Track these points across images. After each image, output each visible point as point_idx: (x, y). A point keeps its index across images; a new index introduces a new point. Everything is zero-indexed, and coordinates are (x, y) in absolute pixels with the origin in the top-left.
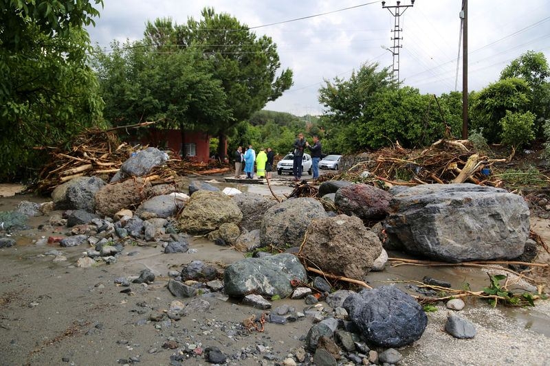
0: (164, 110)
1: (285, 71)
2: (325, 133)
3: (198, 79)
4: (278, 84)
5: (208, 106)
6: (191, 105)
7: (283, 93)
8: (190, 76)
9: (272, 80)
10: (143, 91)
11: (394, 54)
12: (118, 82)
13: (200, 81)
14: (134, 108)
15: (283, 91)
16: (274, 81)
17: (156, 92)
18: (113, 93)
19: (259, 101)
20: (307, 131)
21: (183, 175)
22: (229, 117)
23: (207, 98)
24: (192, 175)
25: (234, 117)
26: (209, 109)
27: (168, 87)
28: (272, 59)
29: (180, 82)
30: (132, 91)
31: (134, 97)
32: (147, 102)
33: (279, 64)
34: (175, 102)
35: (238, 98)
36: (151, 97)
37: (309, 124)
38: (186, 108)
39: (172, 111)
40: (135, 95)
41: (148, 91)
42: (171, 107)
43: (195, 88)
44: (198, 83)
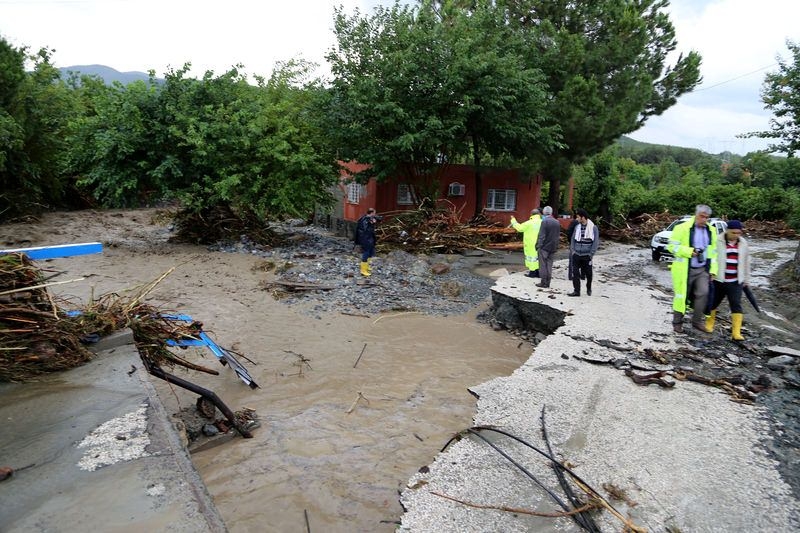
1: (686, 55)
2: (753, 177)
3: (484, 65)
4: (668, 82)
5: (510, 119)
6: (473, 118)
7: (678, 99)
9: (657, 75)
13: (491, 70)
15: (678, 95)
16: (663, 76)
20: (724, 174)
21: (456, 252)
22: (551, 142)
23: (506, 103)
24: (475, 253)
25: (562, 141)
26: (509, 125)
28: (659, 32)
31: (363, 101)
33: (675, 43)
35: (576, 105)
36: (393, 104)
37: (726, 164)
38: (459, 124)
40: (365, 97)
43: (479, 85)
44: (484, 74)
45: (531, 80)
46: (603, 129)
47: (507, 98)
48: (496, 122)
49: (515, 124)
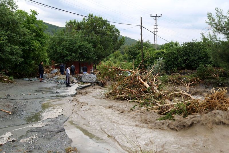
0: (71, 55)
3: (82, 44)
5: (87, 54)
6: (80, 54)
8: (79, 44)
10: (63, 49)
11: (155, 34)
12: (55, 46)
13: (83, 45)
14: (60, 55)
17: (68, 49)
18: (53, 50)
19: (108, 51)
22: (94, 57)
25: (96, 57)
26: (87, 55)
27: (72, 48)
29: (76, 46)
30: (59, 49)
31: (60, 51)
32: (64, 53)
34: (74, 52)
36: (66, 51)
39: (73, 56)
41: (65, 49)
42: (73, 54)
43: (81, 47)
44: (82, 46)
45: (90, 46)
46: (104, 54)
47: (86, 50)
48: (84, 54)
49: (88, 54)
